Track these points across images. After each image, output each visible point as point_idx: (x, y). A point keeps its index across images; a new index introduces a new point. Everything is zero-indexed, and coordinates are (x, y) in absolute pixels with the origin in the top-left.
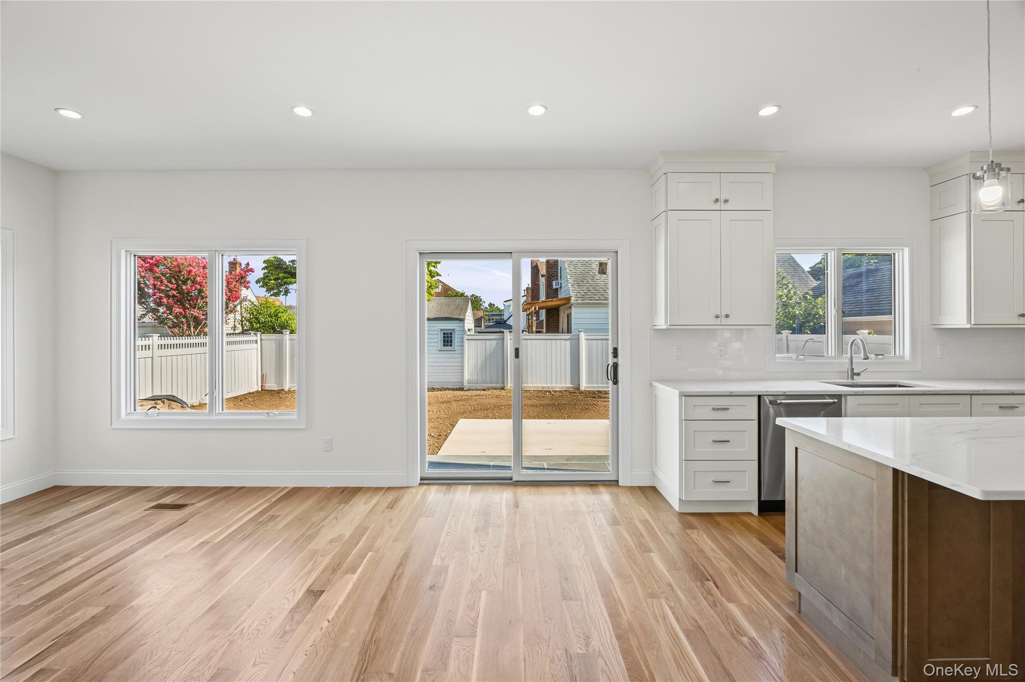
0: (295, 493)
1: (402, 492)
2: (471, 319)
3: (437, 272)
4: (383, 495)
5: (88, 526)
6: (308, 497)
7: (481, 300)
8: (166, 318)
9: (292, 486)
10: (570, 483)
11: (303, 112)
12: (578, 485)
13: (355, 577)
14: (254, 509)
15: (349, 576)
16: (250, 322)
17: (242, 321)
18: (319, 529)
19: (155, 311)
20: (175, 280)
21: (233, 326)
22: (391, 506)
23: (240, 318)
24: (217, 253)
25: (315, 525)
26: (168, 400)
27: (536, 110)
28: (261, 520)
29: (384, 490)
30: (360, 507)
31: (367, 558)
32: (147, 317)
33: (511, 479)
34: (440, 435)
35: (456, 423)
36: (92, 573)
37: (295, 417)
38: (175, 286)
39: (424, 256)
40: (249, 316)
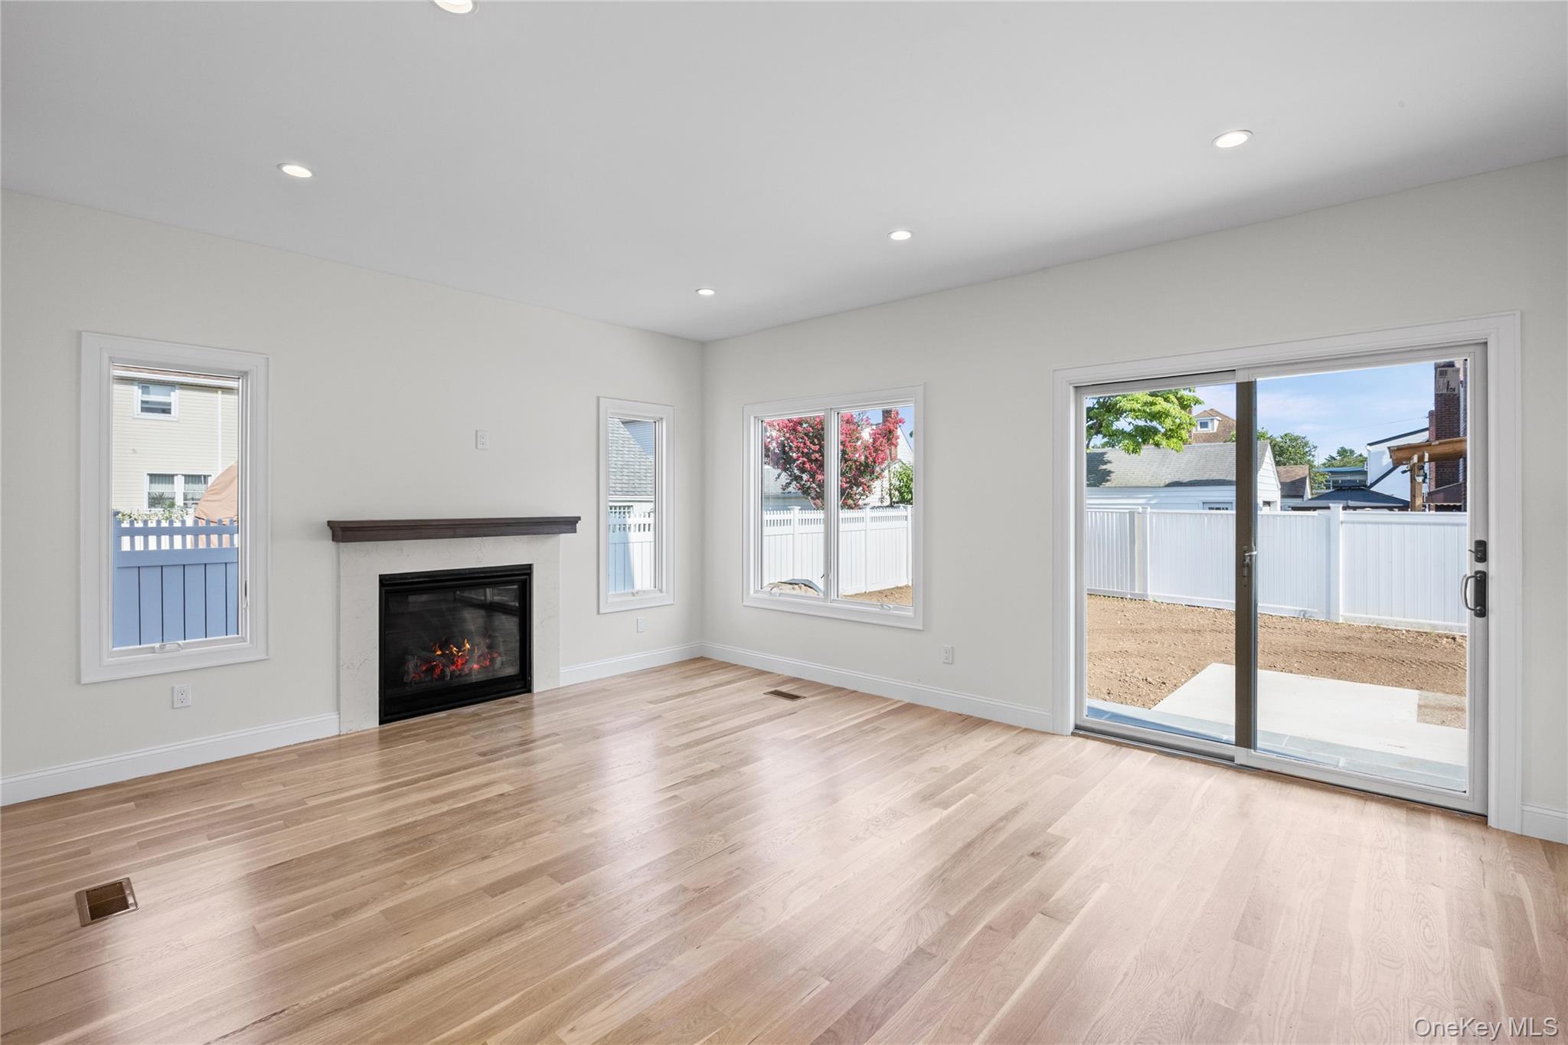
0: (909, 708)
1: (1042, 738)
2: (1275, 482)
3: (1194, 397)
4: (1015, 735)
5: (720, 697)
6: (921, 717)
7: (1306, 444)
8: (809, 488)
9: (907, 701)
10: (1362, 794)
11: (901, 236)
12: (1378, 801)
13: (945, 813)
14: (860, 716)
15: (937, 810)
16: (899, 492)
17: (890, 490)
18: (922, 754)
19: (798, 479)
20: (818, 440)
21: (880, 496)
22: (1020, 751)
23: (888, 486)
24: (833, 412)
25: (920, 748)
26: (805, 585)
27: (1233, 139)
28: (864, 728)
29: (1019, 731)
30: (978, 744)
31: (965, 799)
32: (791, 486)
33: (1232, 759)
34: (1164, 683)
35: (1203, 668)
36: (717, 736)
37: (910, 614)
38: (818, 447)
39: (1083, 390)
40: (898, 483)
